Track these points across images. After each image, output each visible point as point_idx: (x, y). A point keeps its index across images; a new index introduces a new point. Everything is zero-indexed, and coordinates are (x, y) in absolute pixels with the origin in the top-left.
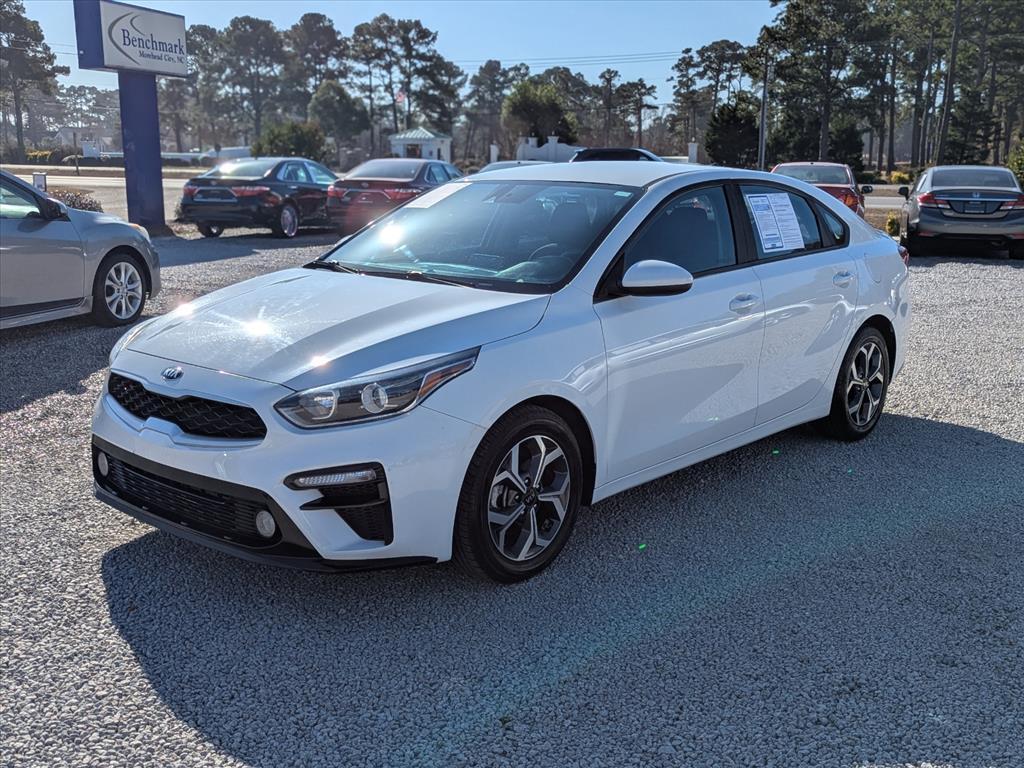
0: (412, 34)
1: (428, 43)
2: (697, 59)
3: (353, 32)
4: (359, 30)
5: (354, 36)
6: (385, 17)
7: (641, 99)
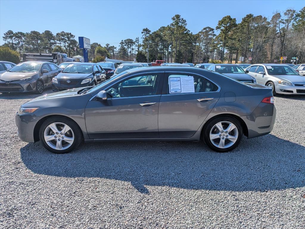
0: (69, 35)
2: (124, 42)
4: (57, 34)
5: (56, 36)
6: (63, 32)
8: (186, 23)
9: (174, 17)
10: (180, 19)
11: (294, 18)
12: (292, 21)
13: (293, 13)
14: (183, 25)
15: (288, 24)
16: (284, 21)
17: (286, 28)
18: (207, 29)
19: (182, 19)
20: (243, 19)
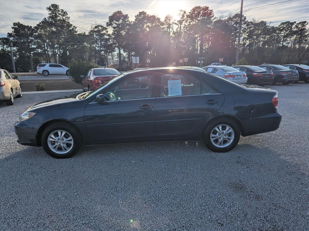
8: (68, 16)
9: (50, 7)
10: (59, 11)
11: (185, 19)
12: (184, 22)
13: (184, 14)
14: (64, 18)
15: (181, 26)
16: (177, 22)
17: (179, 29)
18: (100, 28)
19: (63, 10)
20: (136, 16)
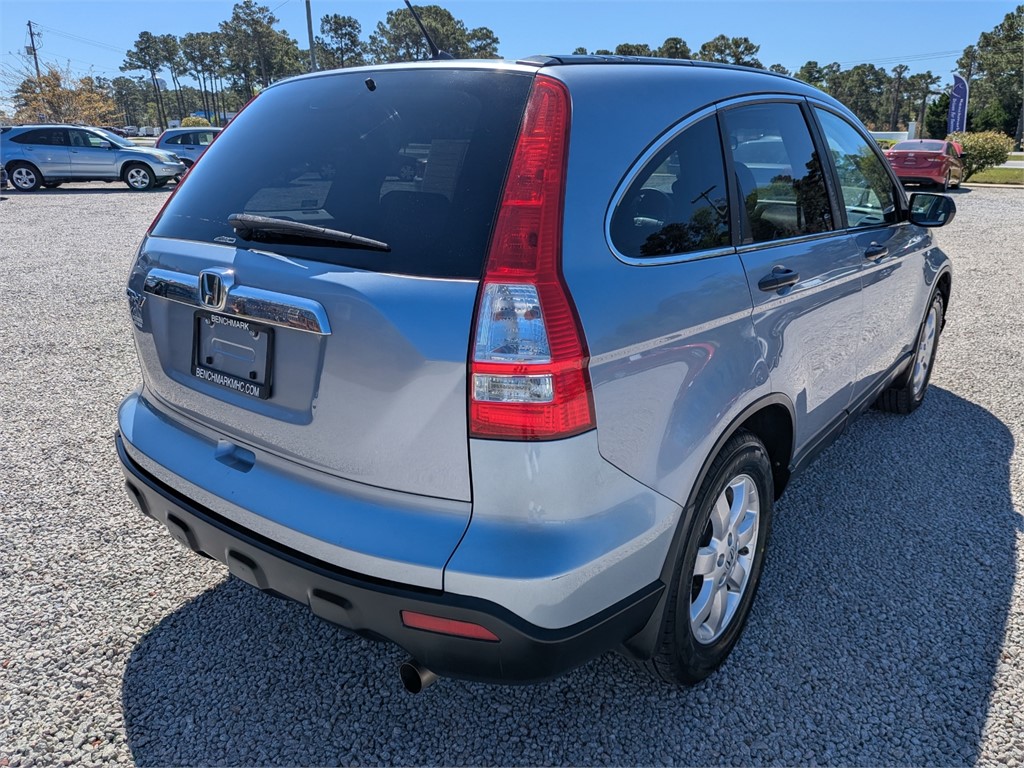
1: (753, 53)
3: (700, 48)
7: (927, 87)
